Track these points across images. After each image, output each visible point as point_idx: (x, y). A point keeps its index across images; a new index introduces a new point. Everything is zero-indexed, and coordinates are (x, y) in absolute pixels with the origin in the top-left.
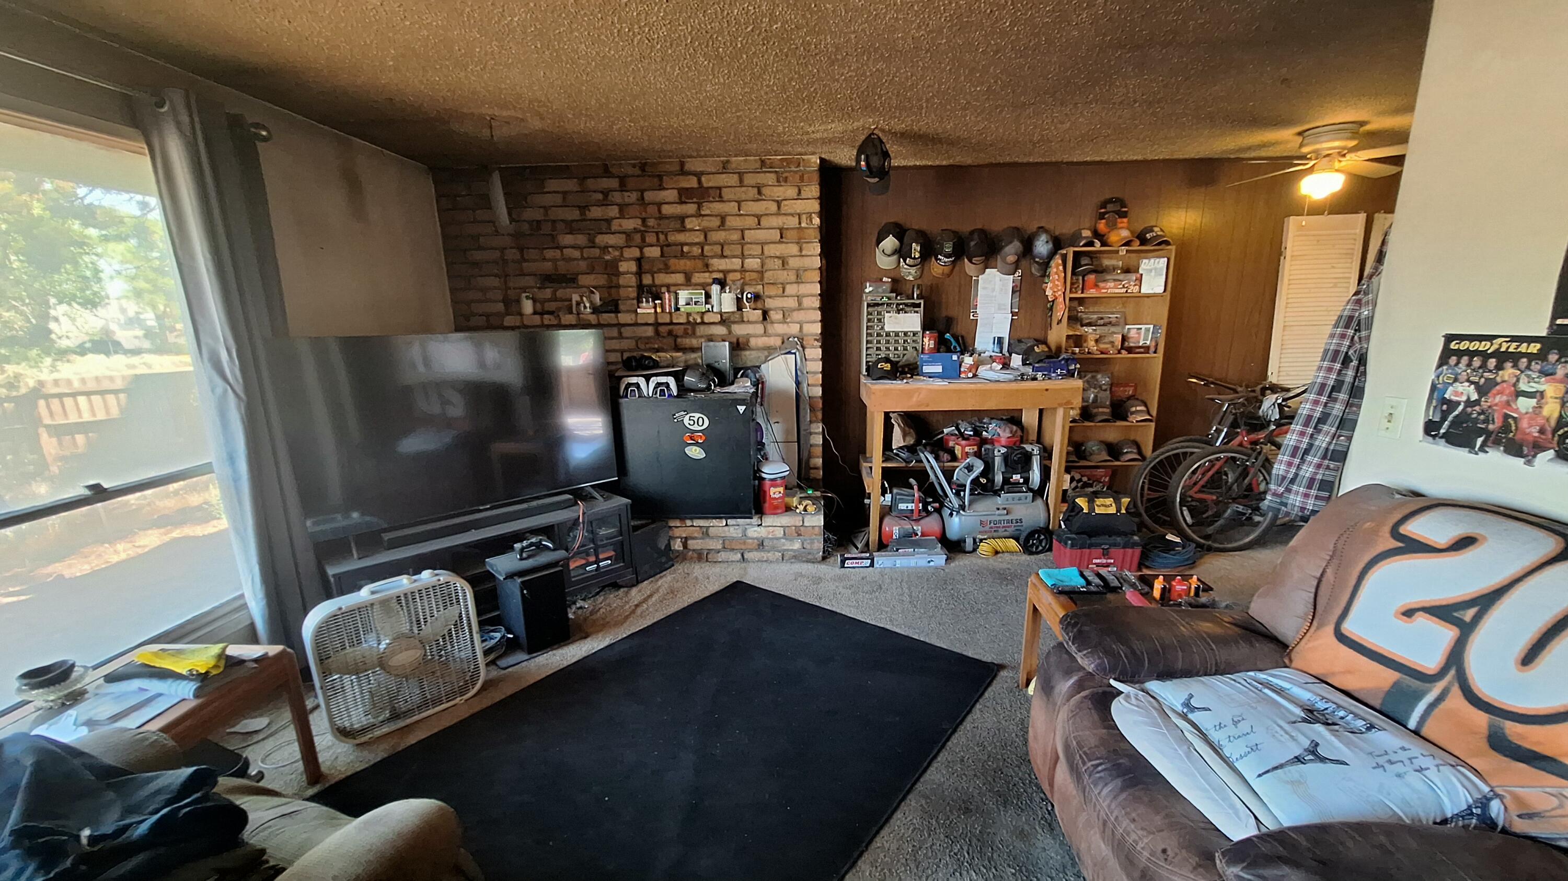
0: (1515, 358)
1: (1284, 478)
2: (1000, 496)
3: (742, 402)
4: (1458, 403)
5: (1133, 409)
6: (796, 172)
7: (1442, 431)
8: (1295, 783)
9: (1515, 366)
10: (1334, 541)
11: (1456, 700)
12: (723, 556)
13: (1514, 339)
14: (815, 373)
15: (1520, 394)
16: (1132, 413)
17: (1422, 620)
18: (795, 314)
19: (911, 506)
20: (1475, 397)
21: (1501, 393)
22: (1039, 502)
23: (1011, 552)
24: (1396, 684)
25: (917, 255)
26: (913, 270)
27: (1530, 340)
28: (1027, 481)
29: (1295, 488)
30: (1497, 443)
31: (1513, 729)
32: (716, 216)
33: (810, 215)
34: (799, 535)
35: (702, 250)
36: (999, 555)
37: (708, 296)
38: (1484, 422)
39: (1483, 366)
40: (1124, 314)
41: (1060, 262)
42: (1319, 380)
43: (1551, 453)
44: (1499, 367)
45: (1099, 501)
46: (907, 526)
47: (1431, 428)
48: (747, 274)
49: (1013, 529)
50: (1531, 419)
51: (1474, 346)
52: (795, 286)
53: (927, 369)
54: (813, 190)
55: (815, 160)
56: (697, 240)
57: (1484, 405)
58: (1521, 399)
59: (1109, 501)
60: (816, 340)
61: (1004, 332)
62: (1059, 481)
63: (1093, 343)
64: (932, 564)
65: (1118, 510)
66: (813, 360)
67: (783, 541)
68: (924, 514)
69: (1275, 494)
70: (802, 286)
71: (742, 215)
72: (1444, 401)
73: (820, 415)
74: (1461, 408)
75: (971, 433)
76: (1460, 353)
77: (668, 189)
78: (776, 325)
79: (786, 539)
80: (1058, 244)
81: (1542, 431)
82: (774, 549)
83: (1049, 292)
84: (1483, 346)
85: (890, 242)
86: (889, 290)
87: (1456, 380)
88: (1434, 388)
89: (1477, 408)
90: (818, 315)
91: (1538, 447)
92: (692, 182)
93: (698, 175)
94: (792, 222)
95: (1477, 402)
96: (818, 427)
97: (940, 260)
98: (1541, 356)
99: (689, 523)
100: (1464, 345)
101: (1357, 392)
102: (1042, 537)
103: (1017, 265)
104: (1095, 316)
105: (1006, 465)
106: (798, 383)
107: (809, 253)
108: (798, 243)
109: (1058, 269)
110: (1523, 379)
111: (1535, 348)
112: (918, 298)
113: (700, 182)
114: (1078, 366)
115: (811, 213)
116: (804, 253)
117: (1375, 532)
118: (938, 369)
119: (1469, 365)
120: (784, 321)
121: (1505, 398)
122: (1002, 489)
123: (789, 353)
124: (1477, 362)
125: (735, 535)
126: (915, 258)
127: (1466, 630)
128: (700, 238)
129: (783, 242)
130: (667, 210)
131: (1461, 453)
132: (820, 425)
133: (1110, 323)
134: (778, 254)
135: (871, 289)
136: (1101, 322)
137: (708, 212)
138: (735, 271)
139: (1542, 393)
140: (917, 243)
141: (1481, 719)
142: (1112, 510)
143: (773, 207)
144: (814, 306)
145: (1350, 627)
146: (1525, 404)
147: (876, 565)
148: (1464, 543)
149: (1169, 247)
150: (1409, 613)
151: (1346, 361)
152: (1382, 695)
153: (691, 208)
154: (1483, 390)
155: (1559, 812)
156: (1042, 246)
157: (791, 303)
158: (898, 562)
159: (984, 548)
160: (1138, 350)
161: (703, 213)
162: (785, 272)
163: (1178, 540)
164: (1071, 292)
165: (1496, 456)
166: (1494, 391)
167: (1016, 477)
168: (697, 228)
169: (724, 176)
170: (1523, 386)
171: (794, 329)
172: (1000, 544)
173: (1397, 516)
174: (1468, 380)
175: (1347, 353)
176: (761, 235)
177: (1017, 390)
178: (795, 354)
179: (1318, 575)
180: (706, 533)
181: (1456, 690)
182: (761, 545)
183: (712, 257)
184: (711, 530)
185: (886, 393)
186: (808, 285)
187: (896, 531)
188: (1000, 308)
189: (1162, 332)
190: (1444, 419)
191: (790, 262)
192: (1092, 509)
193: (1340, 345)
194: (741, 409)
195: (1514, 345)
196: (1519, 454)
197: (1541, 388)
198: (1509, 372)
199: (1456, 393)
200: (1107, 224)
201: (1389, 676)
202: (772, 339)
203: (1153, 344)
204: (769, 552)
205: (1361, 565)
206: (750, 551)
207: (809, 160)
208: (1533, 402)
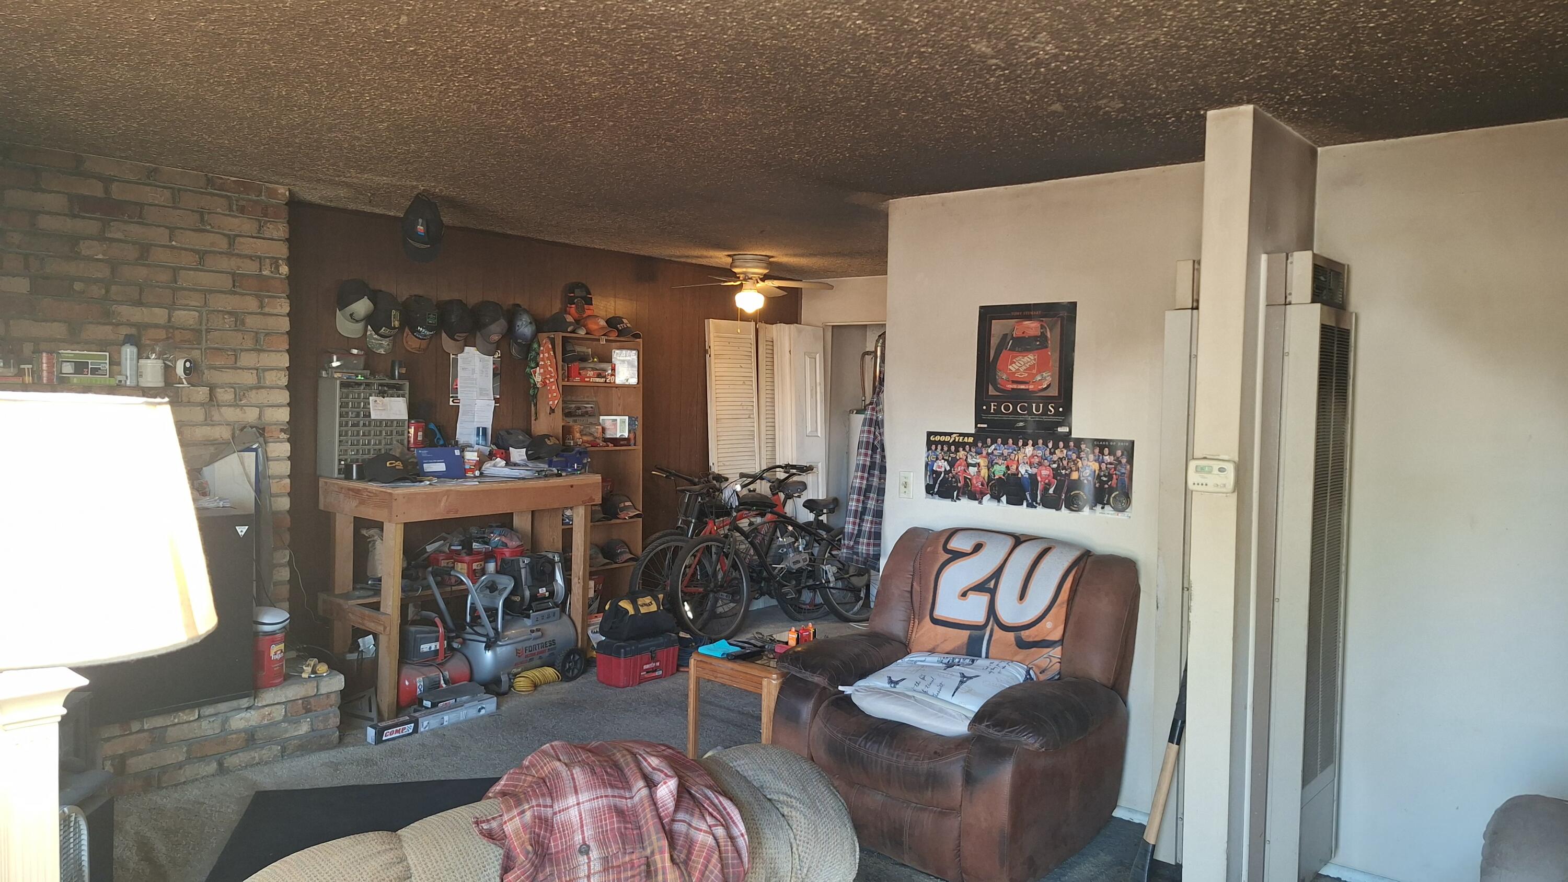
0: (963, 445)
1: (853, 534)
2: (528, 617)
3: (242, 520)
4: (941, 473)
5: (622, 505)
6: (256, 202)
7: (936, 490)
8: (969, 691)
9: (964, 450)
10: (912, 564)
11: (998, 632)
12: (189, 772)
13: (961, 435)
14: (281, 478)
15: (969, 465)
16: (622, 510)
17: (972, 596)
18: (253, 394)
19: (434, 646)
20: (948, 468)
21: (960, 465)
22: (565, 618)
23: (548, 683)
24: (970, 636)
25: (397, 324)
26: (385, 342)
27: (968, 435)
28: (552, 594)
29: (861, 540)
30: (964, 494)
31: (1026, 635)
32: (134, 243)
33: (275, 262)
34: (308, 711)
35: (107, 291)
36: (539, 689)
37: (115, 362)
38: (955, 482)
39: (949, 450)
40: (596, 403)
41: (550, 346)
42: (861, 462)
43: (988, 496)
44: (957, 451)
45: (640, 601)
46: (434, 673)
47: (929, 490)
48: (177, 332)
49: (547, 654)
50: (976, 479)
51: (942, 438)
52: (254, 354)
53: (429, 467)
54: (280, 230)
55: (282, 190)
56: (100, 275)
57: (954, 473)
58: (970, 468)
59: (648, 600)
60: (282, 430)
61: (487, 421)
62: (585, 589)
63: (578, 435)
64: (483, 712)
65: (658, 608)
66: (278, 459)
67: (284, 725)
68: (449, 654)
69: (848, 548)
70: (264, 356)
71: (173, 247)
72: (934, 472)
73: (287, 537)
74: (943, 475)
75: (460, 548)
76: (937, 443)
77: (51, 192)
78: (223, 409)
79: (289, 722)
80: (540, 325)
81: (982, 485)
82: (270, 740)
83: (538, 379)
84: (947, 439)
85: (362, 307)
86: (362, 366)
87: (937, 459)
88: (927, 465)
89: (950, 475)
90: (284, 396)
91: (983, 494)
92: (96, 190)
93: (107, 181)
94: (250, 268)
95: (950, 471)
96: (284, 556)
97: (419, 332)
98: (974, 444)
99: (135, 726)
100: (938, 438)
101: (883, 470)
102: (577, 657)
103: (498, 346)
104: (574, 406)
105: (533, 578)
106: (258, 491)
107: (275, 311)
108: (257, 296)
109: (549, 354)
110: (969, 457)
111: (971, 440)
112: (400, 378)
113: (107, 190)
114: (589, 460)
115: (277, 259)
116: (266, 310)
117: (935, 552)
118: (441, 467)
119: (942, 449)
120: (235, 404)
121: (963, 468)
122: (530, 607)
123: (249, 450)
124: (946, 448)
125: (210, 732)
126: (395, 328)
127: (993, 593)
128: (105, 272)
129: (235, 293)
130: (45, 222)
131: (947, 502)
132: (287, 552)
133: (587, 413)
134: (229, 309)
135: (338, 364)
136: (579, 412)
137: (119, 235)
138: (157, 326)
139: (979, 464)
140: (396, 310)
141: (1011, 636)
142: (654, 608)
143: (223, 244)
144: (280, 383)
145: (940, 613)
146: (972, 470)
147: (421, 729)
148: (978, 548)
149: (638, 340)
150: (964, 595)
151: (874, 449)
152: (965, 647)
153: (90, 226)
154: (952, 463)
155: (1051, 664)
156: (525, 328)
157: (249, 378)
158: (446, 718)
159: (521, 683)
160: (622, 442)
161: (108, 235)
162: (240, 335)
163: (688, 636)
164: (563, 380)
165: (965, 502)
166: (957, 464)
167: (542, 591)
168: (100, 257)
169: (148, 188)
170: (970, 461)
171: (251, 415)
172: (536, 674)
173: (943, 541)
174: (943, 459)
175: (873, 443)
176: (205, 279)
177: (545, 488)
178: (255, 450)
179: (909, 589)
180: (158, 740)
181: (996, 627)
182: (251, 738)
183: (121, 303)
184: (172, 733)
185: (410, 498)
186: (272, 354)
187: (420, 682)
188: (482, 392)
189: (639, 424)
190: (935, 483)
191: (248, 320)
192: (636, 608)
193: (868, 438)
194: (242, 530)
195: (961, 438)
196: (976, 499)
197: (978, 461)
198: (962, 454)
199: (940, 467)
200: (577, 308)
201: (966, 634)
202: (217, 428)
203: (632, 436)
204: (262, 748)
205: (935, 573)
206: (234, 752)
207: (276, 190)
208: (976, 469)
